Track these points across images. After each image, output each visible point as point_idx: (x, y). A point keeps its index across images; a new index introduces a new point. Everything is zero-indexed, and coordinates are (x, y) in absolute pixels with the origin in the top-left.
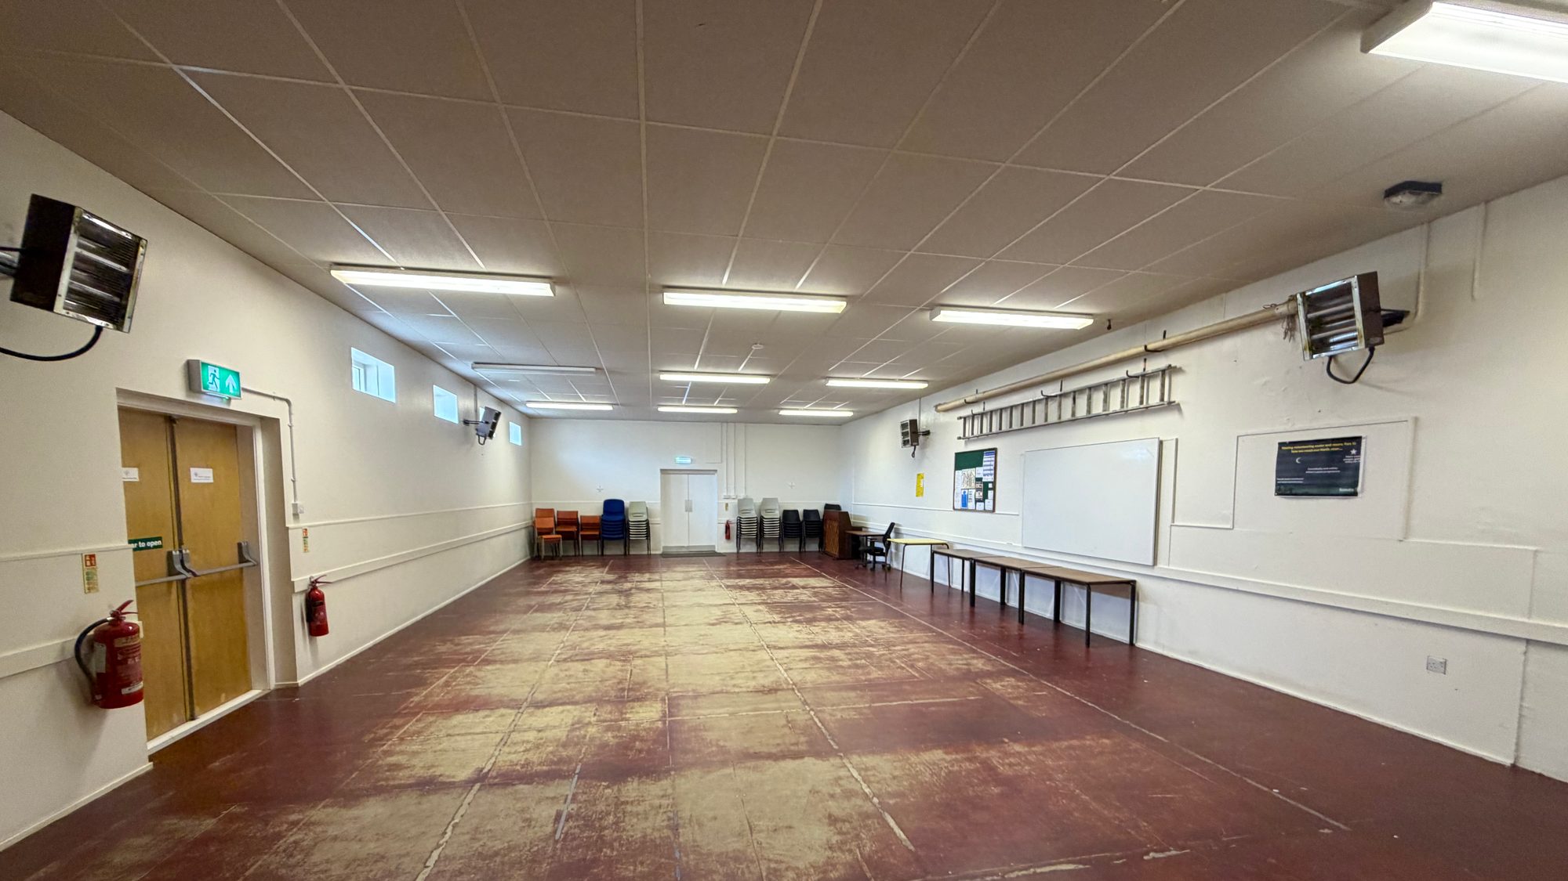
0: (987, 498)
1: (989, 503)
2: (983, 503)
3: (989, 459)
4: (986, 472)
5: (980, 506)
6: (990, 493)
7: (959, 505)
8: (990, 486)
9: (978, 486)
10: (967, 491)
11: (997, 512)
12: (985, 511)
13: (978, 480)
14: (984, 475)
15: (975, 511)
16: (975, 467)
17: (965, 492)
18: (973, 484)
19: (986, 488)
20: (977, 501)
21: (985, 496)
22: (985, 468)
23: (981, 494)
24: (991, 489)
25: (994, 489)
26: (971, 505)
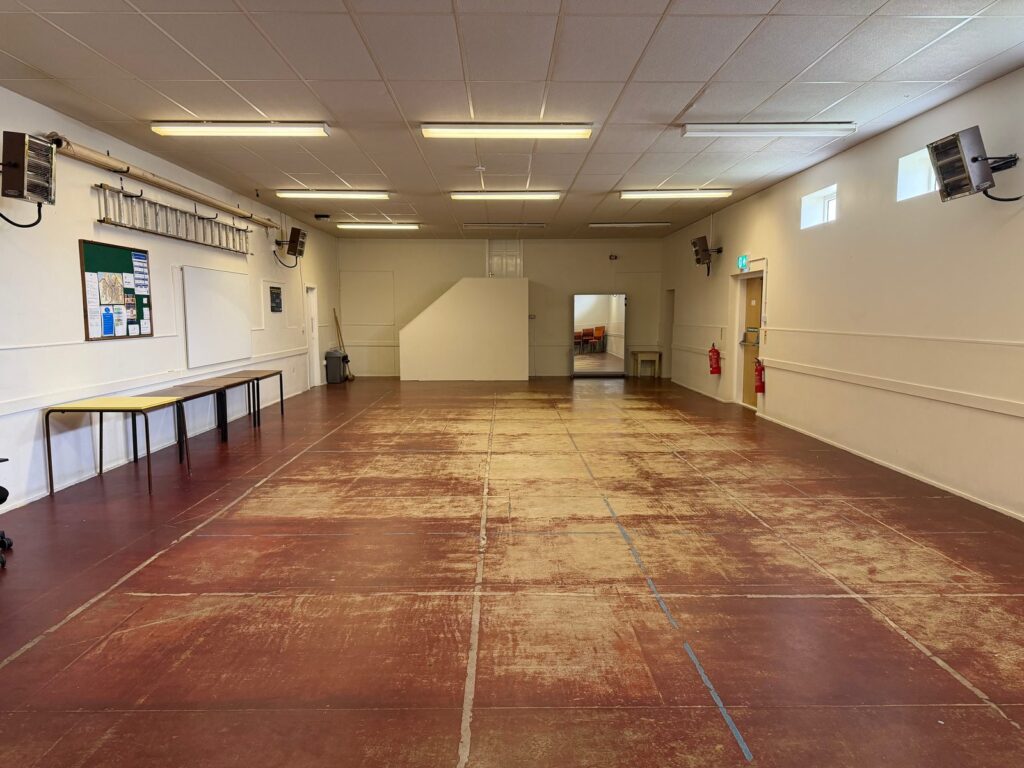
0: (142, 318)
1: (145, 323)
2: (137, 326)
3: (141, 264)
4: (137, 282)
5: (134, 329)
6: (146, 310)
7: (96, 330)
8: (145, 301)
9: (129, 300)
10: (110, 308)
11: (155, 335)
12: (141, 336)
13: (128, 291)
14: (137, 285)
15: (128, 336)
16: (121, 272)
17: (107, 310)
18: (121, 298)
19: (140, 304)
20: (130, 322)
21: (140, 316)
22: (137, 276)
23: (135, 312)
24: (146, 306)
25: (149, 305)
26: (120, 330)
